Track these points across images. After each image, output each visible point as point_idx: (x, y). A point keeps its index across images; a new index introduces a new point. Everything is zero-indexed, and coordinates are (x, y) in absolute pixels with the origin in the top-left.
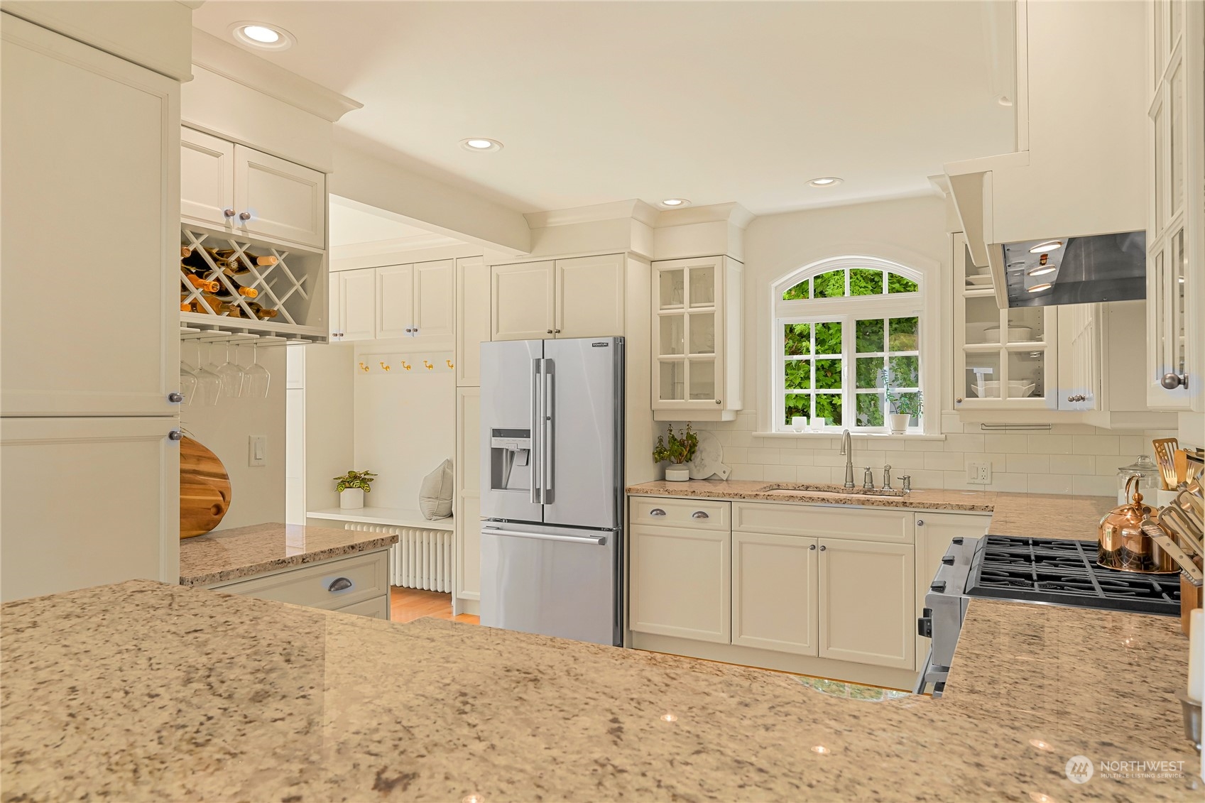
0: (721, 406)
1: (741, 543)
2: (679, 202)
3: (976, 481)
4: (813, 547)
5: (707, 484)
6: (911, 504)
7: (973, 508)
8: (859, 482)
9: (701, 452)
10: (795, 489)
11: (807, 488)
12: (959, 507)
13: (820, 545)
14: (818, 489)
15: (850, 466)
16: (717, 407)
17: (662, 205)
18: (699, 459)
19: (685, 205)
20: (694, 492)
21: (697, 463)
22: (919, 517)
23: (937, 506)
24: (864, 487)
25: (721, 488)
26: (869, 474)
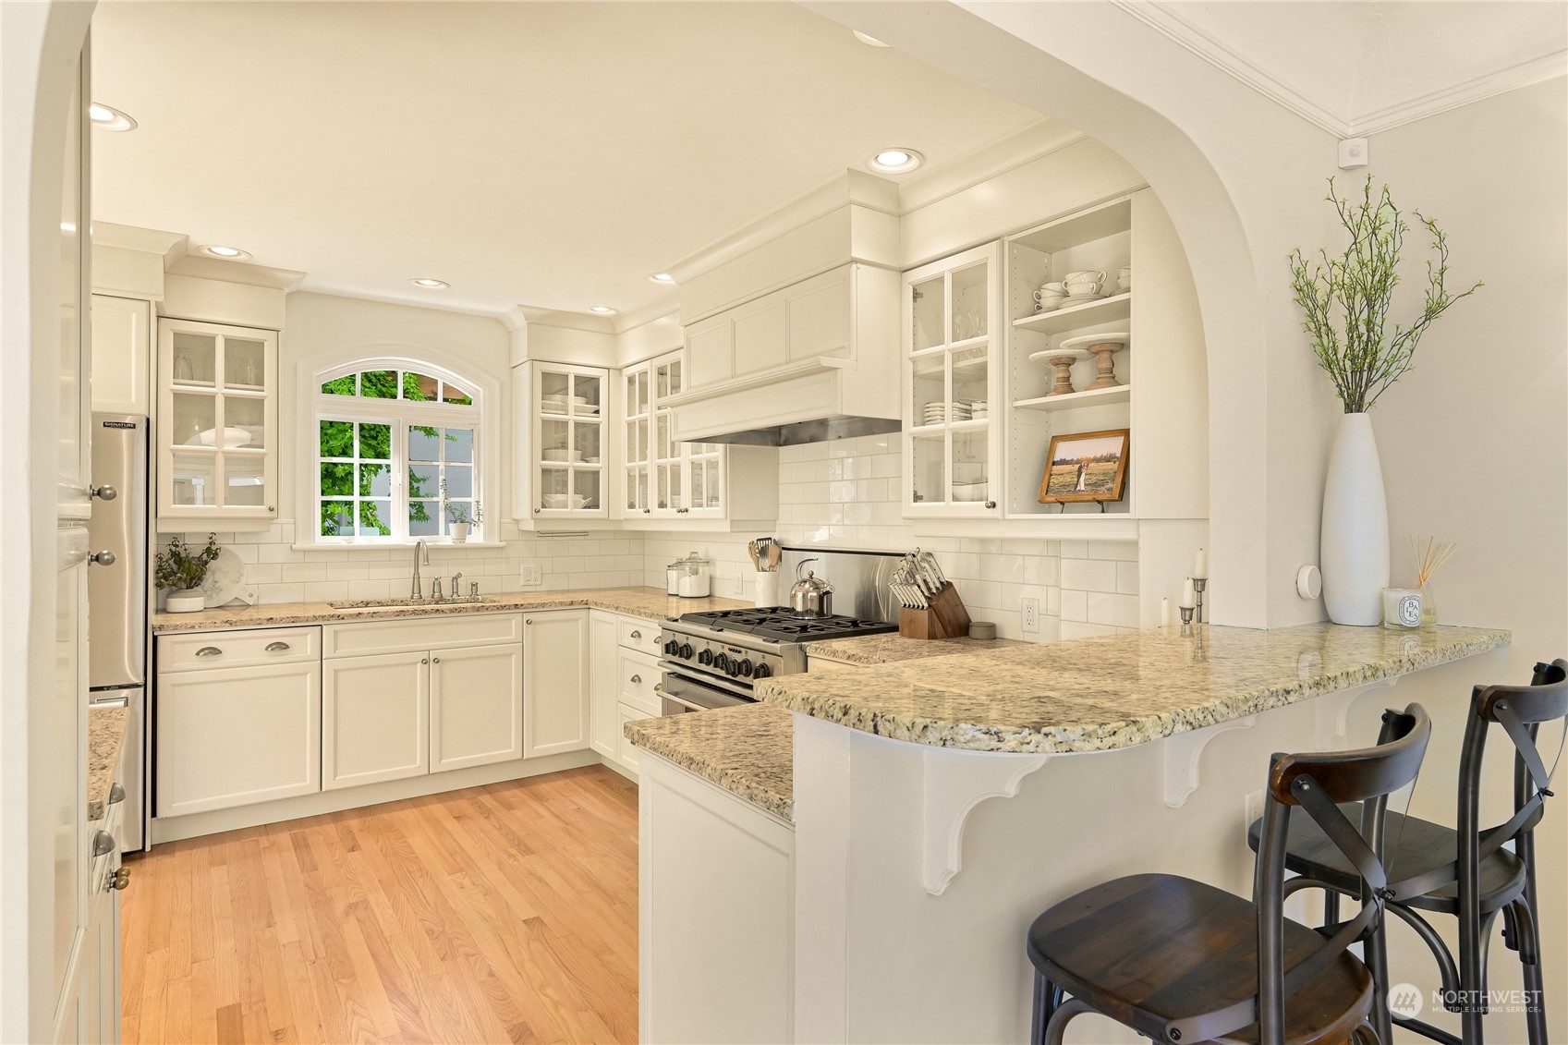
0: (274, 514)
1: (336, 672)
2: (236, 253)
3: (530, 583)
4: (425, 662)
5: (221, 612)
6: (522, 605)
7: (572, 603)
8: (426, 593)
9: (214, 573)
10: (352, 607)
11: (367, 605)
12: (561, 603)
13: (432, 658)
14: (380, 604)
15: (417, 577)
16: (270, 515)
17: (207, 251)
18: (210, 580)
19: (243, 257)
20: (272, 619)
21: (206, 586)
22: (526, 617)
23: (543, 605)
24: (412, 598)
25: (246, 615)
26: (437, 583)
